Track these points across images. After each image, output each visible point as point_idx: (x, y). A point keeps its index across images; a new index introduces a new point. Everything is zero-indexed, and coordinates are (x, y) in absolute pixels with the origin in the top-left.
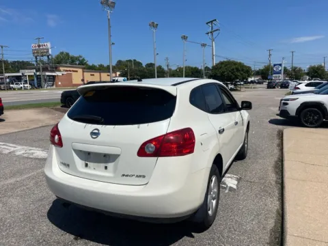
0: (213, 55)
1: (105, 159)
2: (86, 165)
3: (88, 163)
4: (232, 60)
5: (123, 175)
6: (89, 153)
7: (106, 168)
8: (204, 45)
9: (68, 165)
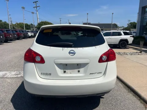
0: (38, 18)
1: (78, 66)
2: (65, 72)
3: (66, 70)
4: (47, 21)
5: (91, 74)
6: (66, 65)
7: (79, 71)
8: (33, 13)
9: (50, 74)
